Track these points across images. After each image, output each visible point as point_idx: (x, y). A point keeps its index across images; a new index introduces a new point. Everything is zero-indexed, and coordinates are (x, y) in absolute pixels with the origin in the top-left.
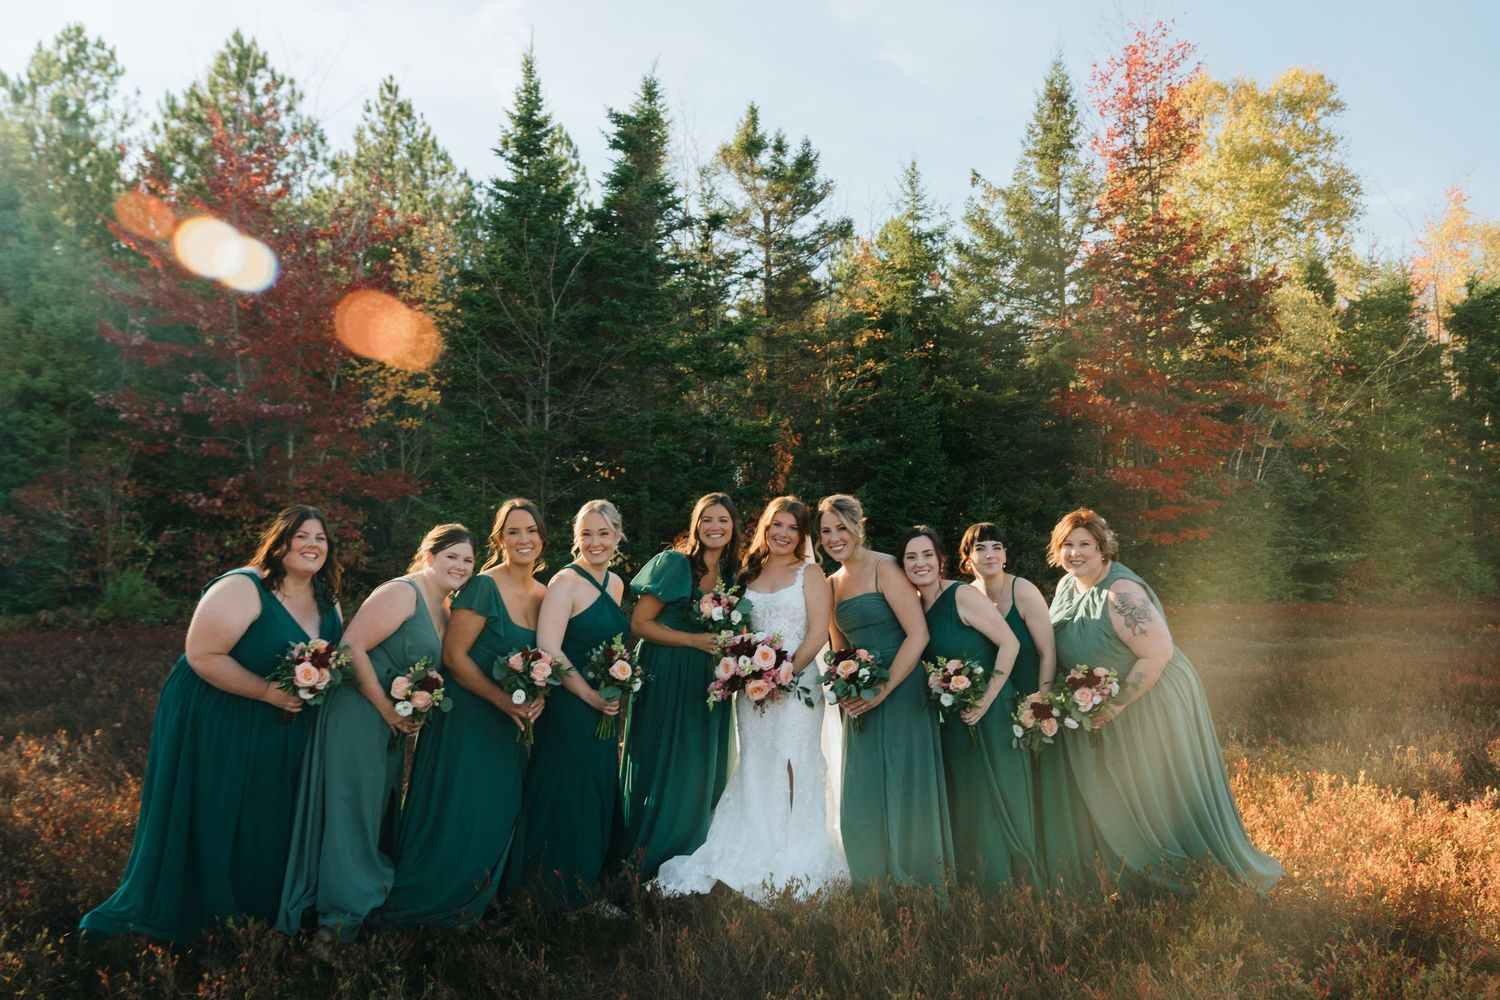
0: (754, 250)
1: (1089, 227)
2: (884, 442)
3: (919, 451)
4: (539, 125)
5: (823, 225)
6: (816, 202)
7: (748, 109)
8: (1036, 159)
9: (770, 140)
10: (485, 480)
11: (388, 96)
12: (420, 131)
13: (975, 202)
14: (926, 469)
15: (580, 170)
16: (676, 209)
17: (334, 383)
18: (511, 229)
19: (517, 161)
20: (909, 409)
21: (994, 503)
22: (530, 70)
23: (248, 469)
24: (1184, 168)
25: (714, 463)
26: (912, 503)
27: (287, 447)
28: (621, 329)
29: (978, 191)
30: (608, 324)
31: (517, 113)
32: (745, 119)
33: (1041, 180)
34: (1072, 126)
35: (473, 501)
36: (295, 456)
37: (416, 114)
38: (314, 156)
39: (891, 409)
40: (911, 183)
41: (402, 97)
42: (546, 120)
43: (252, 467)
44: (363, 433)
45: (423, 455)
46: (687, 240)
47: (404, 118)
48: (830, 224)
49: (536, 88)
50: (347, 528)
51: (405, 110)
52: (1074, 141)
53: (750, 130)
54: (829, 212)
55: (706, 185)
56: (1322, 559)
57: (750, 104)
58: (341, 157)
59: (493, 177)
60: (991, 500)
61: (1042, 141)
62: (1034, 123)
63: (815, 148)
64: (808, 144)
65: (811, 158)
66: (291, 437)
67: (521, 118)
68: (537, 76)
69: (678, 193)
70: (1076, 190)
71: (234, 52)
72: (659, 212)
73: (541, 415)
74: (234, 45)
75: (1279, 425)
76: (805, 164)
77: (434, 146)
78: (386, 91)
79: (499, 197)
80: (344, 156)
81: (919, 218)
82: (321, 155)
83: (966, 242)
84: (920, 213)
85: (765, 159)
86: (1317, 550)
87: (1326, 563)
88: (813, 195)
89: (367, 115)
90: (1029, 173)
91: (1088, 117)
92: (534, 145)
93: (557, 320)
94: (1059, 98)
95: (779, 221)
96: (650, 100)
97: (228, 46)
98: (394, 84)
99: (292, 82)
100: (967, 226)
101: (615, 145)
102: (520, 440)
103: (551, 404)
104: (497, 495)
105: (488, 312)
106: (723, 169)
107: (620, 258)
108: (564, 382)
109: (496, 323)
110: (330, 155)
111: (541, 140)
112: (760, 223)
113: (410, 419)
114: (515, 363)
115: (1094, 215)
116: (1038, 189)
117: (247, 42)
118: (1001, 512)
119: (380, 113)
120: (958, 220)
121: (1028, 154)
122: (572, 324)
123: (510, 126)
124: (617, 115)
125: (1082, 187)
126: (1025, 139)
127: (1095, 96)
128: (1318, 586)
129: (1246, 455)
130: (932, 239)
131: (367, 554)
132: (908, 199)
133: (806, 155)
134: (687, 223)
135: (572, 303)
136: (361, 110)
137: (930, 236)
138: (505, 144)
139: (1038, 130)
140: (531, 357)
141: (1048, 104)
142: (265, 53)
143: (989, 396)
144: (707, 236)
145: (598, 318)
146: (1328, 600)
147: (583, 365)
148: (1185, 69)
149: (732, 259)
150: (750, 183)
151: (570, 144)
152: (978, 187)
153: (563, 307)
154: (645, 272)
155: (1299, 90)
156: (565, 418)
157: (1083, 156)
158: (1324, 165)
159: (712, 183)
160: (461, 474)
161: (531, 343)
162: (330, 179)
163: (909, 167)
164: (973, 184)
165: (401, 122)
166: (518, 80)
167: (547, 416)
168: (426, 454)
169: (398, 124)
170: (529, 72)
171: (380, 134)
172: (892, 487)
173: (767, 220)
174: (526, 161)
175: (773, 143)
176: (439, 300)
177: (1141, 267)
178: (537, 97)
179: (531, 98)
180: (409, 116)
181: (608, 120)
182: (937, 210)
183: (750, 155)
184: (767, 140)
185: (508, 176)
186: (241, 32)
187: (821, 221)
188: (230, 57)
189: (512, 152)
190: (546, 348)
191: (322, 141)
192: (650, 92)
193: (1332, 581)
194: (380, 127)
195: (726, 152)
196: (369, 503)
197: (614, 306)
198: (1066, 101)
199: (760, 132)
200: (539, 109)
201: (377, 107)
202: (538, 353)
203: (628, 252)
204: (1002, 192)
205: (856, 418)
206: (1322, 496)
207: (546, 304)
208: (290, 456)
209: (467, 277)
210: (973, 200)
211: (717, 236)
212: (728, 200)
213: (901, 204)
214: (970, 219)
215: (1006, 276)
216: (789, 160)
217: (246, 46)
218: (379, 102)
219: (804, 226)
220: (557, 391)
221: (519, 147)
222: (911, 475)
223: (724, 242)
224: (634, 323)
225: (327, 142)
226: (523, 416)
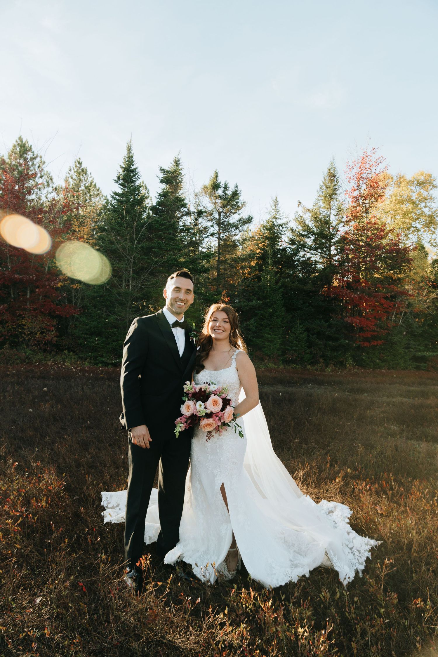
0: (214, 226)
1: (342, 225)
2: (261, 302)
3: (274, 306)
4: (133, 171)
5: (241, 218)
6: (239, 210)
7: (214, 172)
8: (322, 198)
9: (222, 184)
10: (104, 309)
11: (78, 166)
12: (90, 179)
13: (299, 213)
14: (277, 313)
15: (150, 198)
16: (185, 207)
17: (47, 269)
18: (119, 211)
19: (122, 185)
20: (271, 290)
21: (302, 328)
22: (130, 149)
23: (10, 301)
24: (379, 205)
25: (195, 307)
26: (271, 326)
27: (27, 293)
28: (161, 252)
29: (300, 209)
30: (156, 250)
31: (124, 166)
32: (213, 176)
33: (324, 207)
34: (336, 187)
35: (99, 317)
36: (30, 296)
37: (88, 173)
38: (48, 185)
39: (264, 290)
40: (275, 205)
41: (83, 166)
42: (135, 169)
43: (12, 300)
44: (57, 288)
45: (81, 299)
46: (188, 220)
47: (84, 174)
48: (244, 218)
49: (132, 157)
50: (49, 326)
51: (84, 171)
52: (337, 192)
53: (215, 180)
54: (244, 213)
55: (197, 200)
56: (423, 354)
57: (215, 171)
58: (59, 187)
59: (113, 191)
60: (301, 326)
61: (325, 191)
62: (322, 184)
63: (239, 188)
64: (237, 187)
65: (238, 192)
66: (29, 289)
67: (125, 168)
68: (132, 152)
69: (186, 201)
70: (338, 210)
71: (19, 144)
72: (178, 209)
73: (128, 286)
74: (19, 142)
75: (409, 303)
76: (235, 194)
77: (95, 186)
78: (77, 164)
79: (115, 199)
80: (60, 187)
81: (277, 218)
82: (51, 185)
83: (295, 228)
84: (278, 216)
85: (220, 192)
86: (420, 351)
87: (425, 356)
88: (238, 206)
89: (69, 172)
90: (319, 204)
91: (343, 184)
92: (130, 179)
93: (136, 248)
94: (332, 176)
95: (224, 216)
96: (177, 166)
97: (17, 142)
98: (81, 161)
99: (41, 157)
100: (295, 222)
101: (162, 181)
102: (119, 294)
103: (132, 281)
104: (109, 316)
105: (109, 243)
106: (204, 195)
107: (162, 225)
108: (138, 272)
109: (111, 247)
110: (55, 186)
111: (133, 177)
112: (217, 216)
113: (77, 285)
114: (119, 264)
115: (344, 220)
116: (322, 210)
117: (24, 141)
118: (305, 331)
119: (75, 172)
120: (292, 220)
121: (320, 196)
122: (142, 249)
123: (121, 171)
124: (163, 170)
125: (340, 209)
126: (319, 191)
127: (347, 175)
128: (421, 365)
129: (397, 314)
130: (282, 227)
131: (57, 336)
132: (273, 211)
133: (236, 191)
134: (189, 213)
135: (142, 241)
136: (68, 170)
137: (281, 225)
138: (119, 178)
139: (324, 187)
140: (125, 262)
141: (328, 178)
142: (31, 146)
143: (301, 286)
144: (196, 220)
145: (152, 248)
146: (423, 370)
147: (145, 266)
148: (382, 166)
149: (206, 229)
150: (214, 201)
151: (146, 188)
152: (300, 207)
153: (139, 243)
154: (171, 231)
155: (422, 178)
156: (137, 286)
157: (340, 198)
158: (429, 207)
159: (200, 199)
160: (95, 306)
161: (125, 256)
162: (54, 194)
163: (275, 199)
164: (299, 206)
165: (83, 175)
166: (125, 153)
167: (131, 285)
168: (83, 299)
169: (81, 176)
170: (129, 149)
171: (75, 180)
172: (264, 320)
173: (220, 215)
174: (126, 185)
175: (223, 186)
176: (90, 238)
177: (361, 240)
178: (132, 160)
179: (130, 161)
180: (86, 174)
181: (160, 171)
182: (284, 216)
183: (214, 189)
184: (221, 185)
185: (119, 190)
186: (22, 137)
187: (240, 217)
188: (17, 146)
189: (121, 182)
190: (131, 258)
191: (51, 179)
192: (177, 163)
193: (425, 363)
194: (74, 177)
195: (205, 188)
196: (59, 317)
197: (159, 243)
198: (335, 177)
199: (218, 181)
200: (133, 165)
201: (74, 169)
202: (128, 260)
203: (165, 223)
204: (309, 210)
205: (250, 293)
206: (423, 331)
207: (132, 241)
208: (28, 297)
209: (102, 229)
210: (297, 212)
211: (200, 220)
212: (205, 206)
213: (271, 213)
214: (296, 220)
215: (309, 241)
216: (229, 192)
217: (23, 143)
218: (75, 168)
219: (234, 219)
220: (135, 276)
221: (124, 179)
222: (271, 315)
223: (203, 222)
224: (167, 250)
225: (54, 181)
226: (121, 285)
